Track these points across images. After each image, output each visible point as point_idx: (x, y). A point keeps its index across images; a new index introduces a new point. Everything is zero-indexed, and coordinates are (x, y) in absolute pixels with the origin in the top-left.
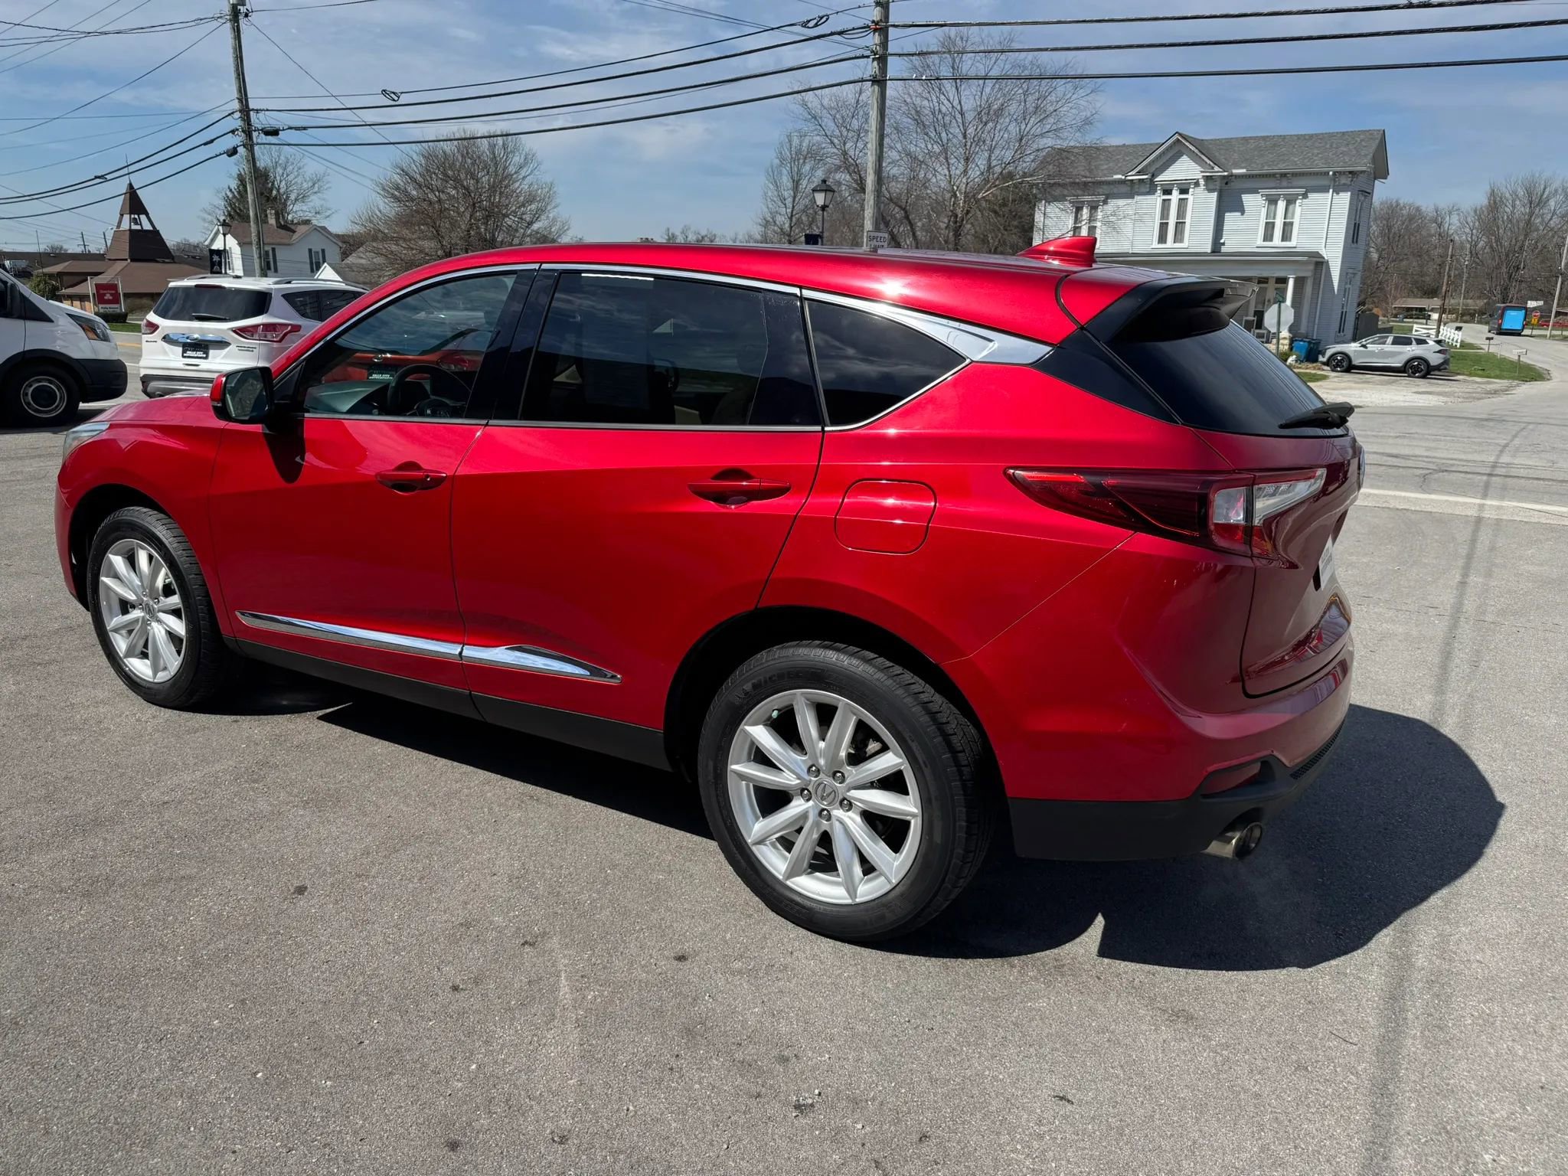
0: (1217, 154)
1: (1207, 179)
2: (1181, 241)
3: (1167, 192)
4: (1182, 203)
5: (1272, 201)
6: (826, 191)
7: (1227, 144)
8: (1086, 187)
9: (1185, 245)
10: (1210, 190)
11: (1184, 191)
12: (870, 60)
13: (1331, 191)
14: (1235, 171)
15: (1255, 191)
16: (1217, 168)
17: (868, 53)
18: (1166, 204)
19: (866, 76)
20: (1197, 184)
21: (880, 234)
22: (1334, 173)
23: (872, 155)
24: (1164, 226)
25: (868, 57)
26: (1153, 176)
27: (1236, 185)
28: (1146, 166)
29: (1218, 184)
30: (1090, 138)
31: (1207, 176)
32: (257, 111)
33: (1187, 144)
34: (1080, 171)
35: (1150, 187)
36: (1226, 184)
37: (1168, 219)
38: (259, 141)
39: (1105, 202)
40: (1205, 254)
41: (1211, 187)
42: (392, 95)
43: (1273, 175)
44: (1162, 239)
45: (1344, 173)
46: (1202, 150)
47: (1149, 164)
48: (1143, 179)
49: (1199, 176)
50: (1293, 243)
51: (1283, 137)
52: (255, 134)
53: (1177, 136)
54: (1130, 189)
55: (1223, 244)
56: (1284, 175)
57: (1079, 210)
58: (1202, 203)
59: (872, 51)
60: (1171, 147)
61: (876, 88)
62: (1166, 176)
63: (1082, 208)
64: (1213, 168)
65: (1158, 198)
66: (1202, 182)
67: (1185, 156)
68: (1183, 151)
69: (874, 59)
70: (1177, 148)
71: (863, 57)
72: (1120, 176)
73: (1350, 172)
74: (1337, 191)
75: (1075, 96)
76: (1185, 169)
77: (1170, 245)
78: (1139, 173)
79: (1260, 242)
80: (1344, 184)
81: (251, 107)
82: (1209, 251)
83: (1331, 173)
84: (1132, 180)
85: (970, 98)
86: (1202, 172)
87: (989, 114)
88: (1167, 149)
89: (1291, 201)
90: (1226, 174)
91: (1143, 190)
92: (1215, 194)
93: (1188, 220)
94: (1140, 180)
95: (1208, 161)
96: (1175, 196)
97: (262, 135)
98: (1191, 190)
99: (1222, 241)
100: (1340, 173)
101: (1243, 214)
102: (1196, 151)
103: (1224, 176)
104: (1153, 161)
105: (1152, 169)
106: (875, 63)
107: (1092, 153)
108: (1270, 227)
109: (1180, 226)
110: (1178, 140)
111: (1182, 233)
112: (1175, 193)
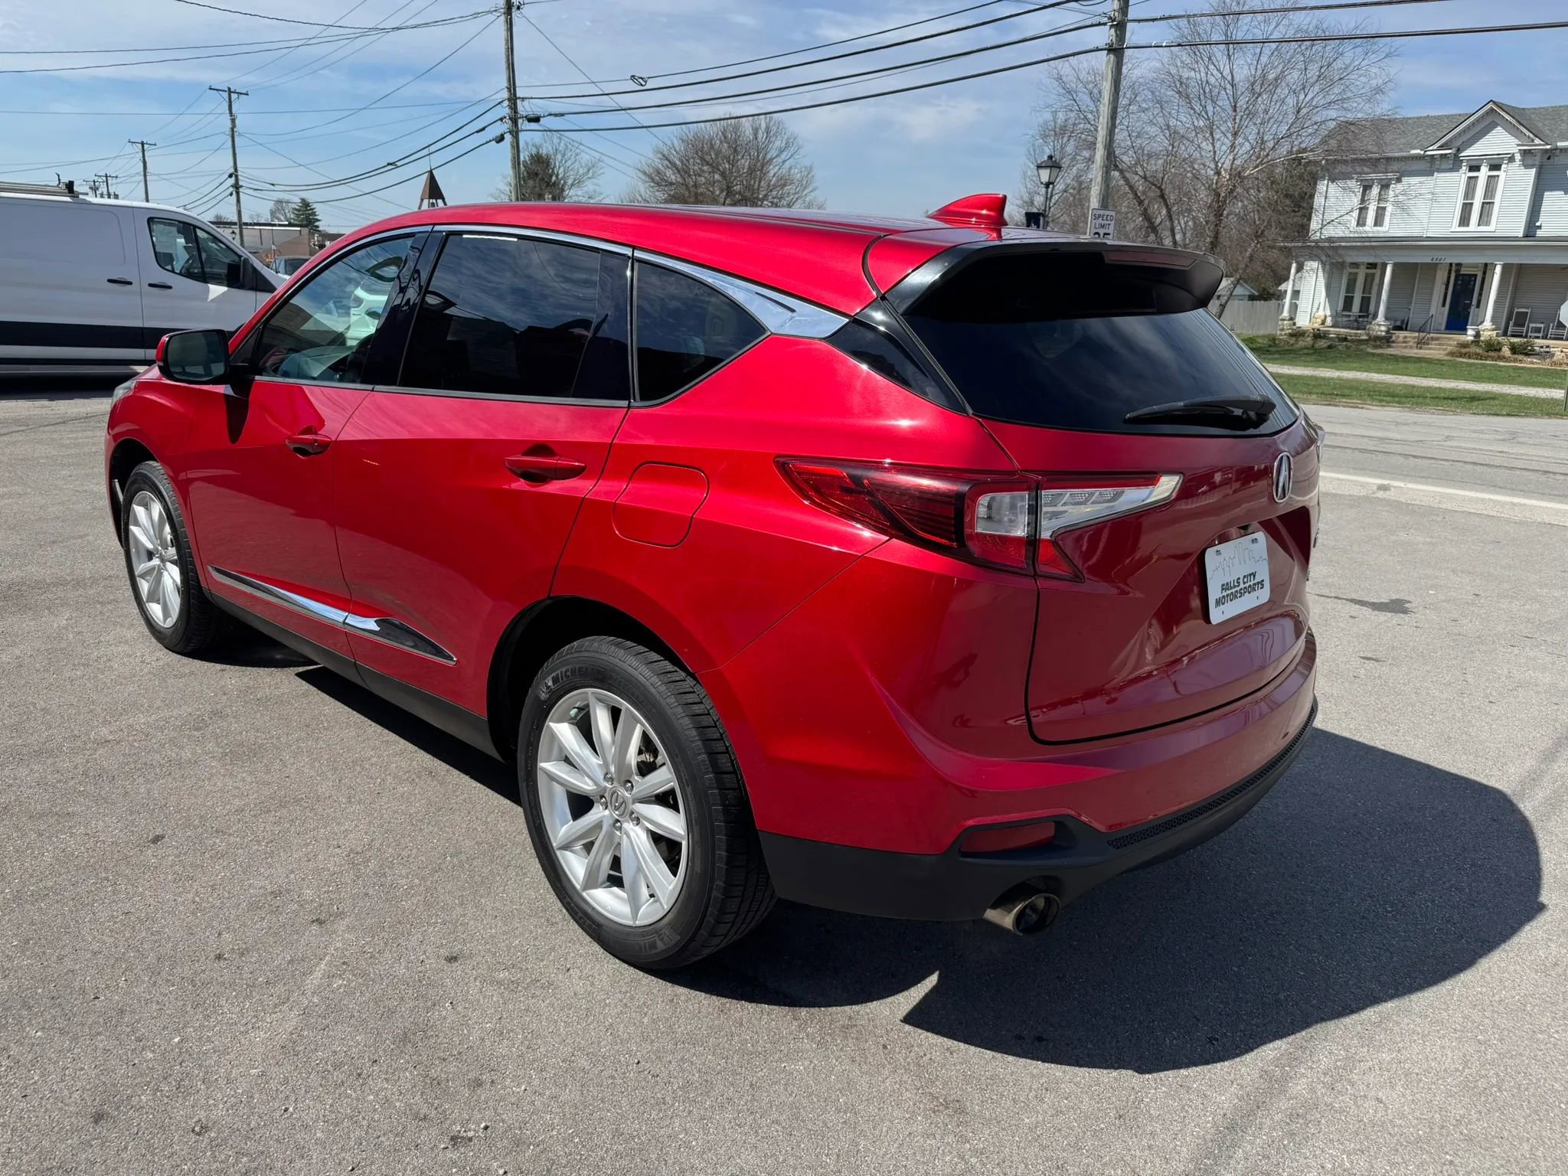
0: (1540, 124)
1: (1525, 153)
2: (1488, 223)
3: (1477, 168)
4: (1492, 181)
6: (1051, 167)
7: (1552, 113)
8: (1374, 163)
9: (1494, 228)
10: (1527, 166)
11: (1495, 168)
12: (1107, 27)
14: (1560, 144)
16: (1537, 141)
17: (1105, 20)
18: (1472, 182)
19: (1102, 44)
20: (1511, 159)
21: (1107, 213)
23: (1102, 128)
24: (1467, 208)
25: (1105, 24)
26: (1459, 150)
27: (1558, 159)
28: (1451, 140)
29: (1537, 160)
30: (1383, 108)
31: (1525, 150)
32: (523, 99)
33: (1502, 113)
34: (1367, 145)
35: (1455, 163)
36: (1549, 158)
37: (1473, 198)
38: (523, 128)
39: (1399, 180)
40: (1516, 239)
41: (1529, 161)
42: (640, 80)
44: (1464, 220)
46: (1521, 121)
47: (1455, 137)
48: (1446, 154)
49: (1515, 150)
52: (520, 121)
53: (1491, 105)
54: (1430, 166)
55: (1540, 227)
57: (1367, 188)
58: (1519, 181)
59: (1110, 18)
60: (1482, 117)
61: (1112, 56)
62: (1474, 151)
63: (1371, 187)
64: (1533, 141)
65: (1464, 174)
66: (1518, 157)
67: (1499, 128)
68: (1498, 121)
69: (1111, 26)
70: (1491, 117)
71: (1099, 24)
72: (1418, 151)
75: (1365, 62)
76: (1499, 141)
77: (1474, 228)
78: (1441, 147)
81: (518, 96)
82: (1521, 235)
84: (1432, 156)
85: (1243, 67)
86: (1518, 145)
87: (1263, 85)
88: (1478, 120)
90: (1548, 147)
91: (1444, 166)
92: (1533, 171)
93: (1497, 200)
94: (1441, 155)
95: (1528, 133)
96: (1484, 172)
97: (526, 122)
98: (1503, 166)
99: (1538, 224)
102: (1513, 121)
103: (1547, 150)
104: (1459, 134)
105: (1458, 143)
106: (1113, 30)
107: (1381, 126)
109: (1487, 206)
110: (1492, 110)
111: (1489, 215)
112: (1484, 170)
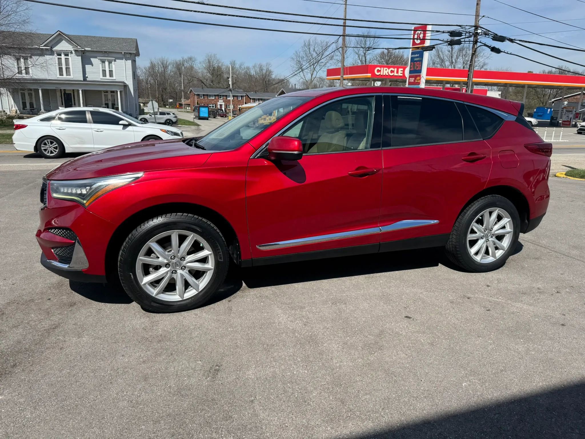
1: (75, 51)
2: (70, 75)
3: (60, 55)
4: (67, 60)
5: (103, 62)
7: (79, 37)
8: (20, 50)
9: (72, 77)
10: (78, 56)
11: (67, 55)
13: (124, 59)
14: (86, 49)
15: (96, 57)
16: (79, 47)
18: (60, 60)
20: (71, 53)
22: (124, 53)
24: (61, 69)
26: (52, 48)
27: (87, 54)
28: (47, 43)
29: (80, 54)
31: (75, 50)
33: (64, 36)
35: (51, 52)
36: (83, 53)
37: (62, 66)
39: (31, 57)
40: (81, 81)
41: (78, 54)
43: (102, 52)
44: (61, 74)
45: (128, 53)
46: (71, 40)
47: (49, 43)
48: (48, 49)
49: (72, 49)
50: (114, 78)
51: (101, 37)
54: (42, 53)
55: (87, 77)
56: (106, 52)
57: (18, 59)
58: (75, 61)
60: (57, 37)
62: (57, 48)
63: (20, 59)
64: (77, 47)
65: (56, 57)
66: (73, 52)
67: (64, 41)
68: (63, 38)
70: (60, 37)
72: (37, 46)
73: (130, 53)
74: (126, 60)
76: (64, 46)
77: (65, 77)
78: (45, 46)
79: (101, 77)
80: (128, 57)
82: (82, 79)
83: (123, 53)
84: (42, 49)
86: (73, 48)
88: (55, 37)
89: (110, 62)
90: (83, 49)
91: (47, 53)
92: (80, 57)
93: (71, 66)
94: (46, 49)
95: (75, 44)
98: (69, 55)
99: (86, 76)
100: (126, 53)
101: (92, 65)
102: (68, 39)
103: (82, 51)
104: (50, 41)
105: (50, 45)
108: (104, 71)
109: (68, 69)
110: (59, 34)
111: (69, 72)
112: (63, 56)
